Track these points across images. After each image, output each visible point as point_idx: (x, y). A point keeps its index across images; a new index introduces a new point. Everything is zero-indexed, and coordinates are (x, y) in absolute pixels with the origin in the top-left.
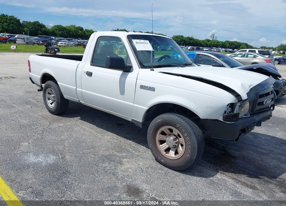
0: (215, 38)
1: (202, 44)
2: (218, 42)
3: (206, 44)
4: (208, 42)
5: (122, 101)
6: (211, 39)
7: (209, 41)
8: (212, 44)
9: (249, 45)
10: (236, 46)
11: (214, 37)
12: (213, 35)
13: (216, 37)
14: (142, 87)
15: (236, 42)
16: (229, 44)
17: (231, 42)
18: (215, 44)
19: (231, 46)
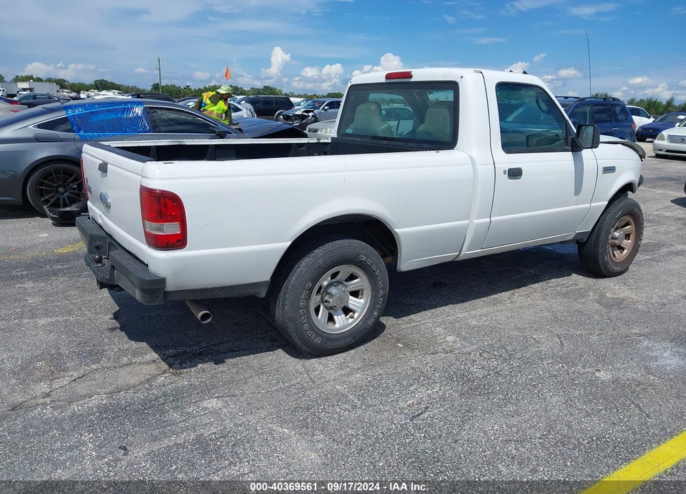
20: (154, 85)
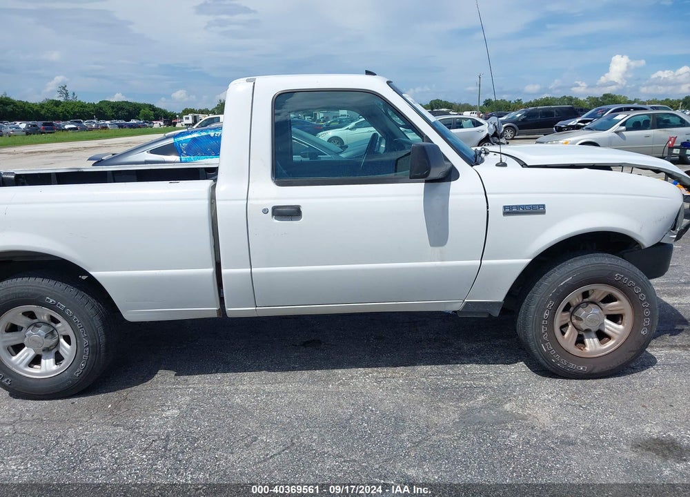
0: (70, 98)
1: (43, 112)
2: (83, 106)
3: (54, 113)
4: (57, 106)
5: (438, 263)
6: (62, 99)
7: (57, 103)
8: (68, 112)
9: (159, 109)
10: (128, 111)
11: (67, 94)
12: (64, 88)
13: (74, 94)
14: (510, 211)
15: (127, 102)
16: (113, 108)
17: (114, 103)
18: (76, 110)
19: (117, 112)
20: (486, 100)
